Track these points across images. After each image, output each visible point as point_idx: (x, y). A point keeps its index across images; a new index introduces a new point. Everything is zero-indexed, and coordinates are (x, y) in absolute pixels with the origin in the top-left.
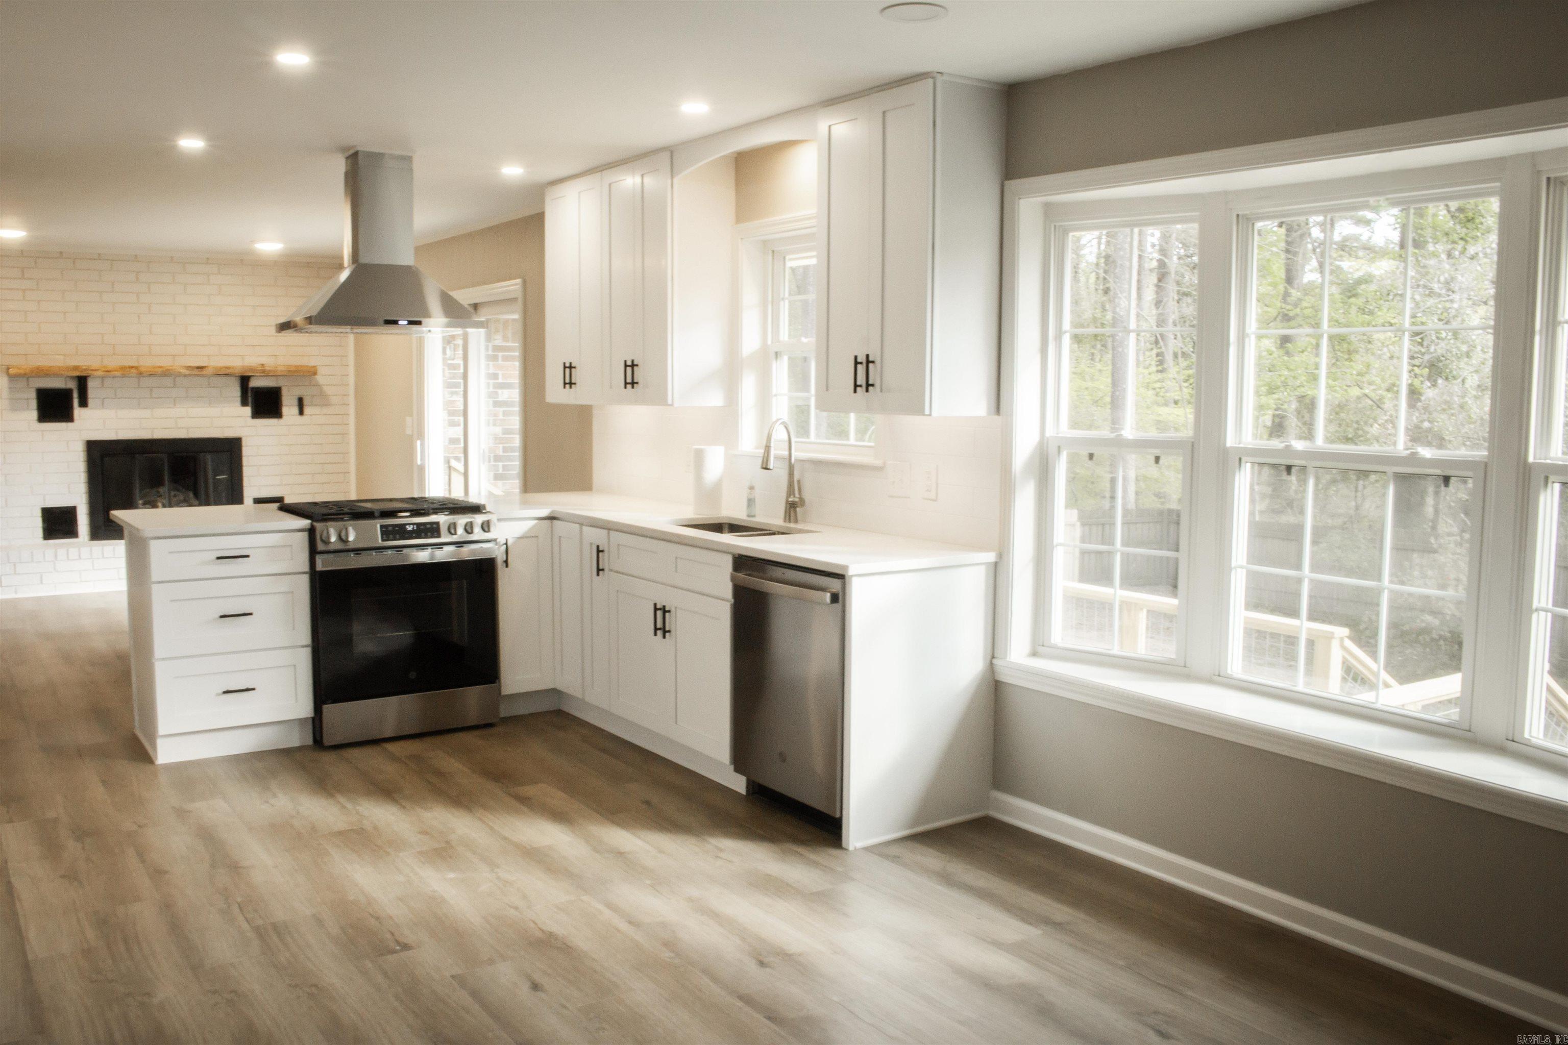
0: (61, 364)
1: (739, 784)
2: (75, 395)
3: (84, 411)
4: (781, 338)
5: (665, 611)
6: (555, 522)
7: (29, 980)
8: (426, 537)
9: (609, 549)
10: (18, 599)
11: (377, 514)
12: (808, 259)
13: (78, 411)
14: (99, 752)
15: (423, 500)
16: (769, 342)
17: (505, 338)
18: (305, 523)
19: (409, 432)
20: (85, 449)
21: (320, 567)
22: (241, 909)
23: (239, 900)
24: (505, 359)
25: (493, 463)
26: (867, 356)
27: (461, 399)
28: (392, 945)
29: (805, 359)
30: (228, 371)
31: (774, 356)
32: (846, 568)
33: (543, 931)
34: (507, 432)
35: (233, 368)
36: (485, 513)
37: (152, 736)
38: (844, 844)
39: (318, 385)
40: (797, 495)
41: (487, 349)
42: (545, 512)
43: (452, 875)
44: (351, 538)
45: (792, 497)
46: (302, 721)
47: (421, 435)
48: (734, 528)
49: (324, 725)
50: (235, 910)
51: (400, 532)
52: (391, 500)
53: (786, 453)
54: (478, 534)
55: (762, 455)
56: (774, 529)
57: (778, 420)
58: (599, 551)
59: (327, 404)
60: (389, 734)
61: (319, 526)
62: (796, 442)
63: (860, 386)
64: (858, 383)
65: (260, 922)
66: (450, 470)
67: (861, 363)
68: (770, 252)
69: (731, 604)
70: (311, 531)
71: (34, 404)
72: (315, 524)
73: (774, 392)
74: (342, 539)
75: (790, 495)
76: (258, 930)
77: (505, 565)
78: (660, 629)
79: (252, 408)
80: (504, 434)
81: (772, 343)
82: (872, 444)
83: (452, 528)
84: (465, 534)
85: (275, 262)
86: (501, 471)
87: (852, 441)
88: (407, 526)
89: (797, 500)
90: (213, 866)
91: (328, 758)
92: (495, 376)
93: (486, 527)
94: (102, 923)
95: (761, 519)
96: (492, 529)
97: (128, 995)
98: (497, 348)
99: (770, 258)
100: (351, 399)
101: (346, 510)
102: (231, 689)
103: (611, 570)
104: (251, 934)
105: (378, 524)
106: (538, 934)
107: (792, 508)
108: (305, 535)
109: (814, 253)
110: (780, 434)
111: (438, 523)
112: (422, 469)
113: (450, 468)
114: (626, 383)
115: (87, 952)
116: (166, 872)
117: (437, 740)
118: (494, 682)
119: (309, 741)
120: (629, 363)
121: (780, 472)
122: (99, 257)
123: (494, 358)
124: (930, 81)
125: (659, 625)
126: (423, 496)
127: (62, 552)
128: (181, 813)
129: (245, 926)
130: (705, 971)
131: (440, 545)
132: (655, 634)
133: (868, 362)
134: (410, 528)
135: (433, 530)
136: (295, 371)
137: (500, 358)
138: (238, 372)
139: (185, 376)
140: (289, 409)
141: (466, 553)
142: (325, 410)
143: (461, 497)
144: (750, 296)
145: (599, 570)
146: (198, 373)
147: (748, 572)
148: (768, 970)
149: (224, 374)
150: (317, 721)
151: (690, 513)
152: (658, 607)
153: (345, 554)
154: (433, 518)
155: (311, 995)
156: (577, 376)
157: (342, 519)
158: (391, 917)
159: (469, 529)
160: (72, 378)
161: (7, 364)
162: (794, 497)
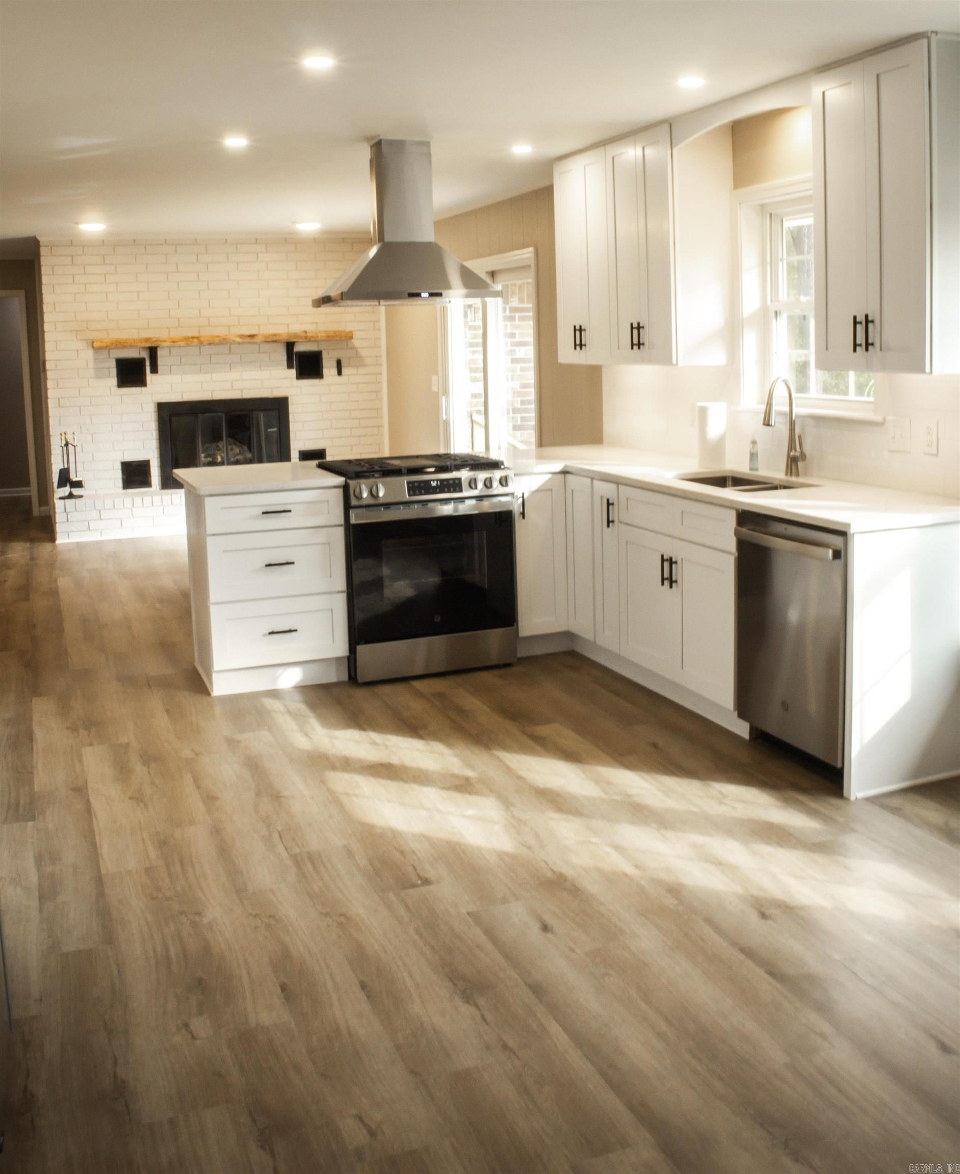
0: (135, 336)
1: (742, 729)
2: (148, 363)
3: (154, 376)
4: (781, 298)
5: (671, 562)
6: (568, 476)
7: (101, 894)
8: (449, 491)
9: (618, 502)
10: (103, 541)
11: (404, 471)
12: (807, 220)
13: (149, 377)
14: (164, 684)
15: (448, 456)
16: (769, 302)
17: (521, 300)
18: (340, 480)
19: (435, 389)
20: (156, 410)
21: (353, 521)
22: (281, 837)
23: (279, 828)
24: (521, 319)
25: (511, 415)
26: (867, 316)
27: (480, 357)
28: (414, 879)
29: (804, 317)
30: (275, 339)
31: (773, 315)
32: (848, 525)
33: (552, 871)
34: (524, 386)
35: (279, 335)
36: (504, 469)
37: (209, 672)
38: (845, 794)
39: (354, 348)
40: (798, 449)
41: (504, 310)
42: (558, 467)
43: (470, 812)
44: (381, 494)
45: (793, 451)
46: (338, 660)
47: (446, 392)
48: (738, 481)
49: (358, 664)
50: (276, 837)
51: (426, 488)
52: (417, 457)
53: (787, 409)
54: (497, 489)
55: (764, 411)
56: (776, 483)
57: (778, 379)
58: (609, 504)
59: (363, 365)
60: (418, 671)
61: (352, 483)
62: (796, 398)
63: (860, 345)
64: (858, 342)
65: (296, 850)
66: (472, 423)
67: (860, 323)
68: (768, 215)
69: (735, 559)
70: (346, 488)
71: (114, 371)
72: (348, 481)
73: (774, 351)
74: (373, 495)
75: (791, 451)
76: (295, 859)
77: (522, 516)
78: (667, 579)
79: (296, 370)
80: (521, 388)
81: (772, 302)
82: (871, 399)
83: (472, 483)
84: (485, 488)
85: (315, 239)
86: (519, 422)
87: (852, 395)
88: (432, 482)
89: (798, 454)
90: (258, 794)
91: (360, 694)
92: (512, 335)
93: (504, 482)
94: (163, 844)
95: (763, 472)
96: (510, 483)
97: (182, 913)
98: (514, 310)
99: (768, 220)
100: (384, 360)
101: (377, 468)
102: (276, 630)
103: (620, 522)
104: (289, 862)
105: (404, 480)
106: (549, 874)
107: (794, 463)
108: (340, 492)
109: (812, 214)
110: (780, 394)
111: (460, 479)
112: (447, 423)
113: (472, 421)
114: (632, 345)
115: (149, 870)
116: (217, 798)
117: (459, 679)
118: (512, 625)
119: (345, 677)
120: (635, 325)
121: (781, 426)
122: (166, 243)
123: (512, 319)
124: (925, 41)
125: (666, 575)
126: (449, 452)
127: (138, 500)
128: (232, 743)
129: (284, 854)
130: (709, 921)
131: (462, 499)
132: (663, 584)
133: (867, 322)
134: (434, 484)
135: (456, 485)
136: (334, 337)
137: (517, 319)
138: (285, 338)
139: (239, 343)
140: (329, 370)
141: (487, 506)
142: (362, 370)
143: (481, 453)
144: (750, 259)
145: (609, 522)
146: (250, 341)
147: (751, 527)
148: (769, 922)
149: (272, 340)
150: (352, 660)
151: (695, 467)
152: (665, 557)
153: (375, 508)
154: (454, 475)
155: (340, 925)
156: (587, 337)
157: (373, 476)
158: (414, 852)
159: (488, 484)
160: (144, 348)
161: (92, 338)
162: (796, 451)
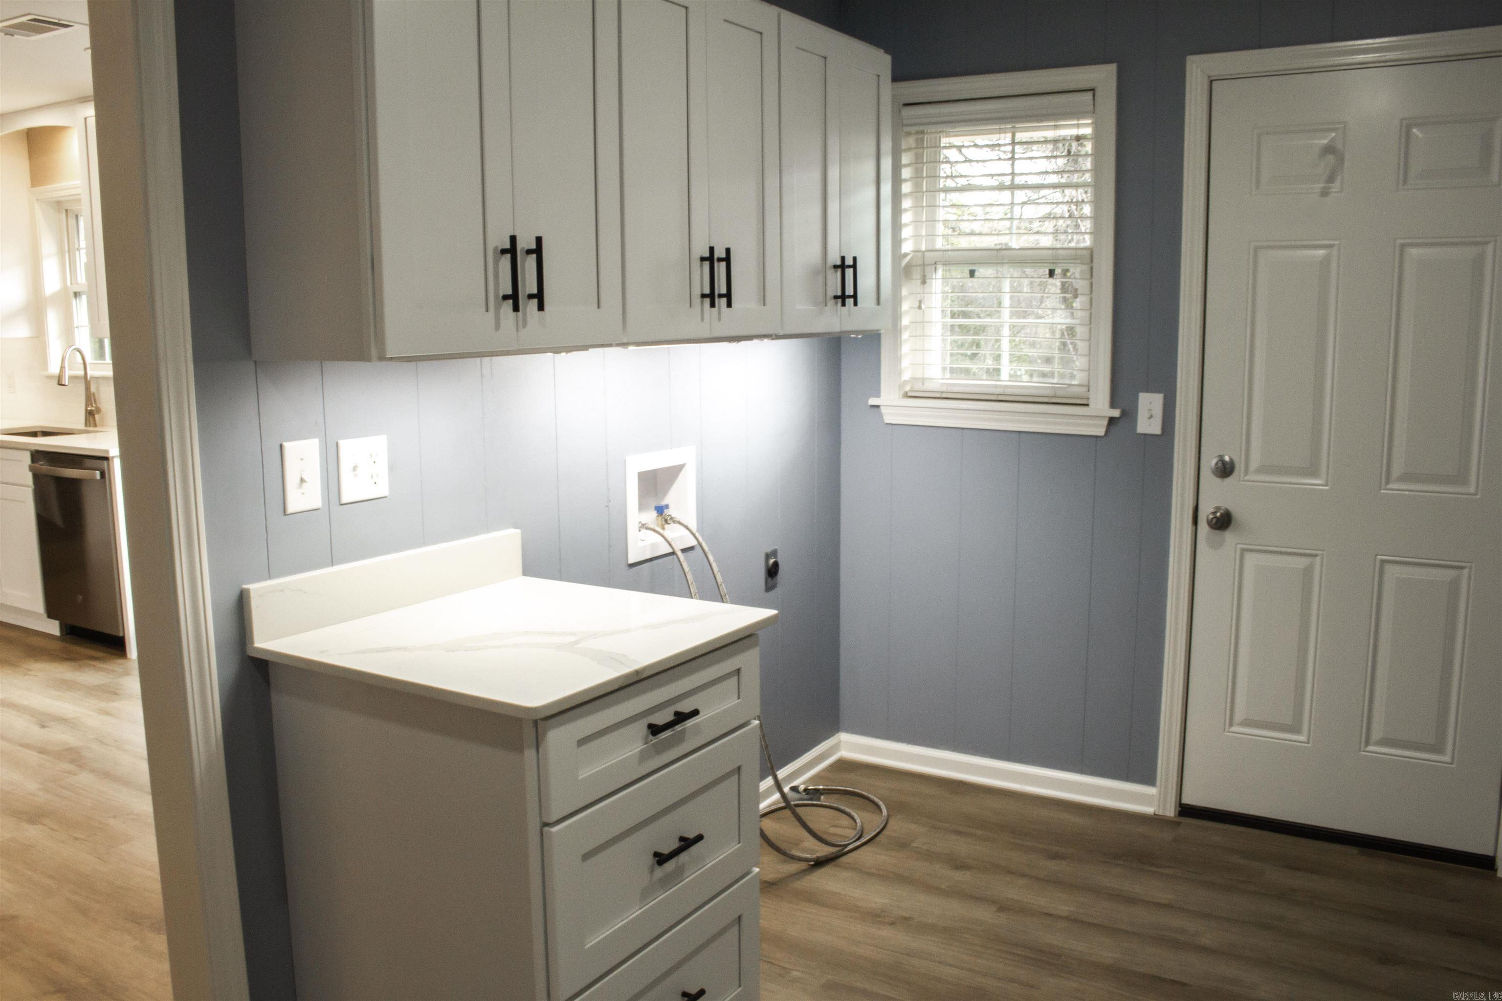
4: (79, 281)
16: (69, 284)
31: (72, 295)
32: (107, 451)
38: (128, 655)
40: (94, 405)
53: (82, 373)
68: (64, 211)
69: (32, 490)
73: (76, 324)
75: (89, 406)
81: (71, 284)
89: (93, 408)
99: (64, 215)
107: (91, 416)
121: (76, 388)
144: (48, 246)
147: (45, 463)
148: (46, 729)
162: (92, 406)
